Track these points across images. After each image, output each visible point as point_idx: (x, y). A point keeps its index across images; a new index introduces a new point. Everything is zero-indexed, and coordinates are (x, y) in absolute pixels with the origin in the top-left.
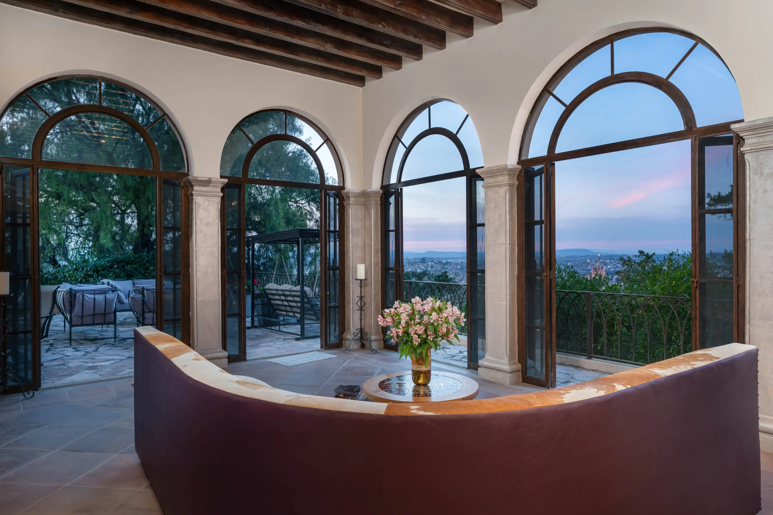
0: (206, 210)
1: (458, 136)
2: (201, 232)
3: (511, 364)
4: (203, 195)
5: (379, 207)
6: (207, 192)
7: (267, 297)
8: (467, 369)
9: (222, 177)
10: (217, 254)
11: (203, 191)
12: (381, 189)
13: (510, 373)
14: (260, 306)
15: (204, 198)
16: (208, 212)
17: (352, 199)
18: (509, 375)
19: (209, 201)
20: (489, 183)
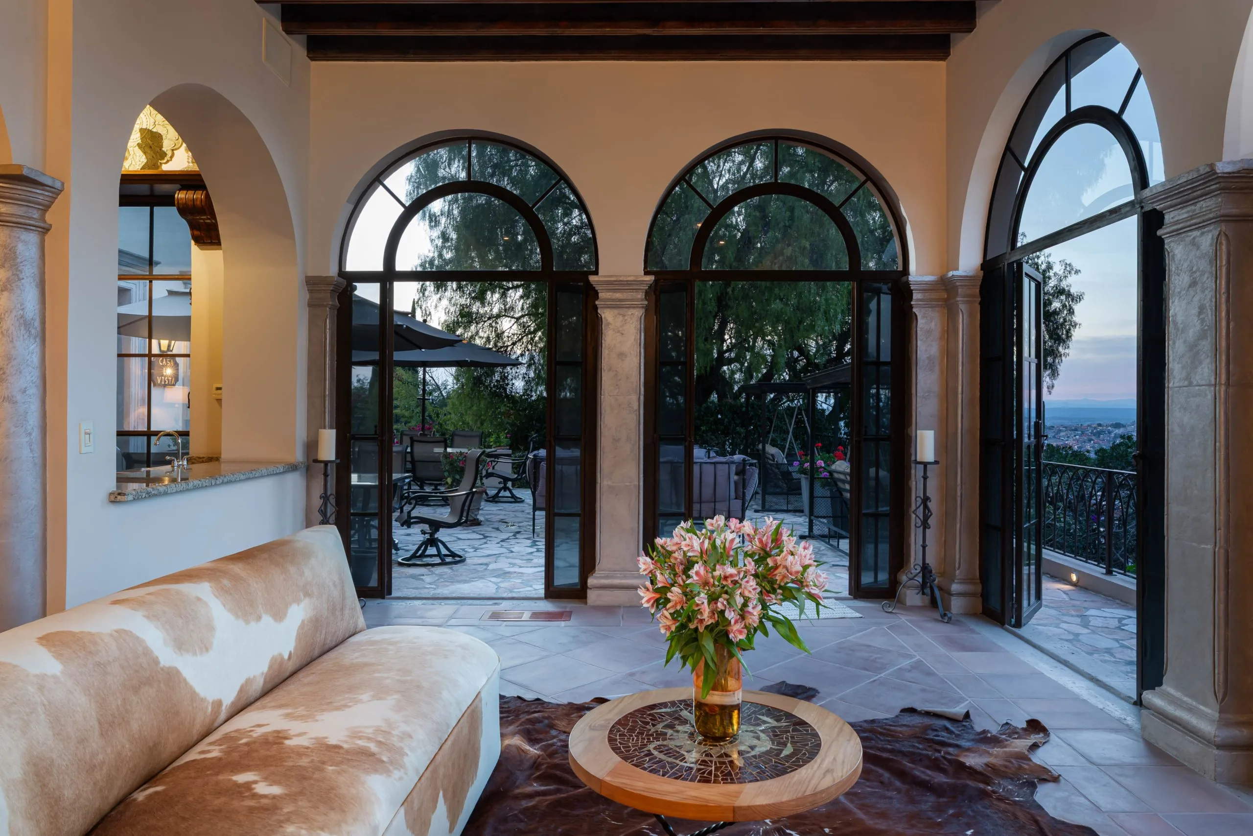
0: (619, 332)
1: (1125, 117)
2: (610, 370)
3: (1223, 723)
4: (616, 305)
5: (978, 308)
6: (620, 300)
7: (836, 485)
8: (1135, 703)
9: (647, 273)
10: (636, 407)
11: (613, 300)
12: (981, 270)
13: (1219, 747)
14: (829, 500)
15: (616, 311)
16: (622, 334)
17: (916, 296)
18: (1216, 752)
19: (624, 316)
20: (1177, 222)
